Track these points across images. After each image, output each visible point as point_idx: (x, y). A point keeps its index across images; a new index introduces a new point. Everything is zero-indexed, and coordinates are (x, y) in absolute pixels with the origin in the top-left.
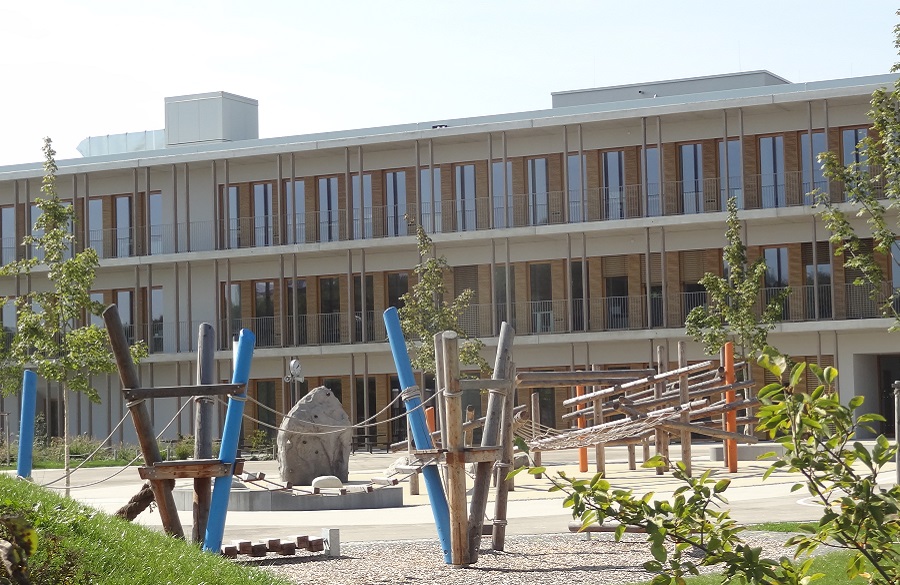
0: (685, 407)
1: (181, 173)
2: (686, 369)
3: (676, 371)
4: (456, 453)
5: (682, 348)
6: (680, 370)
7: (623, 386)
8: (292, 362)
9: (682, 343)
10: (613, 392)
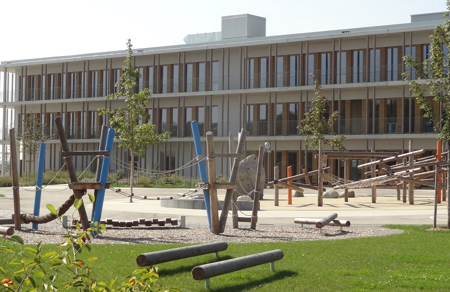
0: (411, 171)
1: (226, 53)
2: (412, 153)
3: (407, 154)
4: (212, 185)
5: (411, 142)
6: (410, 153)
7: (384, 160)
8: (266, 143)
9: (412, 141)
10: (379, 163)
